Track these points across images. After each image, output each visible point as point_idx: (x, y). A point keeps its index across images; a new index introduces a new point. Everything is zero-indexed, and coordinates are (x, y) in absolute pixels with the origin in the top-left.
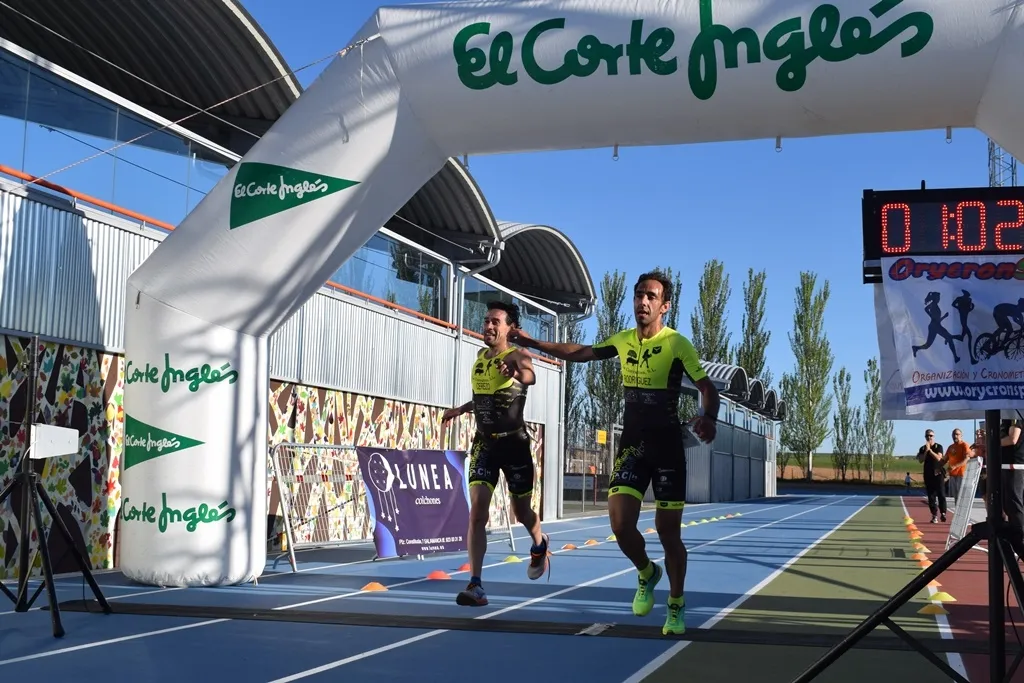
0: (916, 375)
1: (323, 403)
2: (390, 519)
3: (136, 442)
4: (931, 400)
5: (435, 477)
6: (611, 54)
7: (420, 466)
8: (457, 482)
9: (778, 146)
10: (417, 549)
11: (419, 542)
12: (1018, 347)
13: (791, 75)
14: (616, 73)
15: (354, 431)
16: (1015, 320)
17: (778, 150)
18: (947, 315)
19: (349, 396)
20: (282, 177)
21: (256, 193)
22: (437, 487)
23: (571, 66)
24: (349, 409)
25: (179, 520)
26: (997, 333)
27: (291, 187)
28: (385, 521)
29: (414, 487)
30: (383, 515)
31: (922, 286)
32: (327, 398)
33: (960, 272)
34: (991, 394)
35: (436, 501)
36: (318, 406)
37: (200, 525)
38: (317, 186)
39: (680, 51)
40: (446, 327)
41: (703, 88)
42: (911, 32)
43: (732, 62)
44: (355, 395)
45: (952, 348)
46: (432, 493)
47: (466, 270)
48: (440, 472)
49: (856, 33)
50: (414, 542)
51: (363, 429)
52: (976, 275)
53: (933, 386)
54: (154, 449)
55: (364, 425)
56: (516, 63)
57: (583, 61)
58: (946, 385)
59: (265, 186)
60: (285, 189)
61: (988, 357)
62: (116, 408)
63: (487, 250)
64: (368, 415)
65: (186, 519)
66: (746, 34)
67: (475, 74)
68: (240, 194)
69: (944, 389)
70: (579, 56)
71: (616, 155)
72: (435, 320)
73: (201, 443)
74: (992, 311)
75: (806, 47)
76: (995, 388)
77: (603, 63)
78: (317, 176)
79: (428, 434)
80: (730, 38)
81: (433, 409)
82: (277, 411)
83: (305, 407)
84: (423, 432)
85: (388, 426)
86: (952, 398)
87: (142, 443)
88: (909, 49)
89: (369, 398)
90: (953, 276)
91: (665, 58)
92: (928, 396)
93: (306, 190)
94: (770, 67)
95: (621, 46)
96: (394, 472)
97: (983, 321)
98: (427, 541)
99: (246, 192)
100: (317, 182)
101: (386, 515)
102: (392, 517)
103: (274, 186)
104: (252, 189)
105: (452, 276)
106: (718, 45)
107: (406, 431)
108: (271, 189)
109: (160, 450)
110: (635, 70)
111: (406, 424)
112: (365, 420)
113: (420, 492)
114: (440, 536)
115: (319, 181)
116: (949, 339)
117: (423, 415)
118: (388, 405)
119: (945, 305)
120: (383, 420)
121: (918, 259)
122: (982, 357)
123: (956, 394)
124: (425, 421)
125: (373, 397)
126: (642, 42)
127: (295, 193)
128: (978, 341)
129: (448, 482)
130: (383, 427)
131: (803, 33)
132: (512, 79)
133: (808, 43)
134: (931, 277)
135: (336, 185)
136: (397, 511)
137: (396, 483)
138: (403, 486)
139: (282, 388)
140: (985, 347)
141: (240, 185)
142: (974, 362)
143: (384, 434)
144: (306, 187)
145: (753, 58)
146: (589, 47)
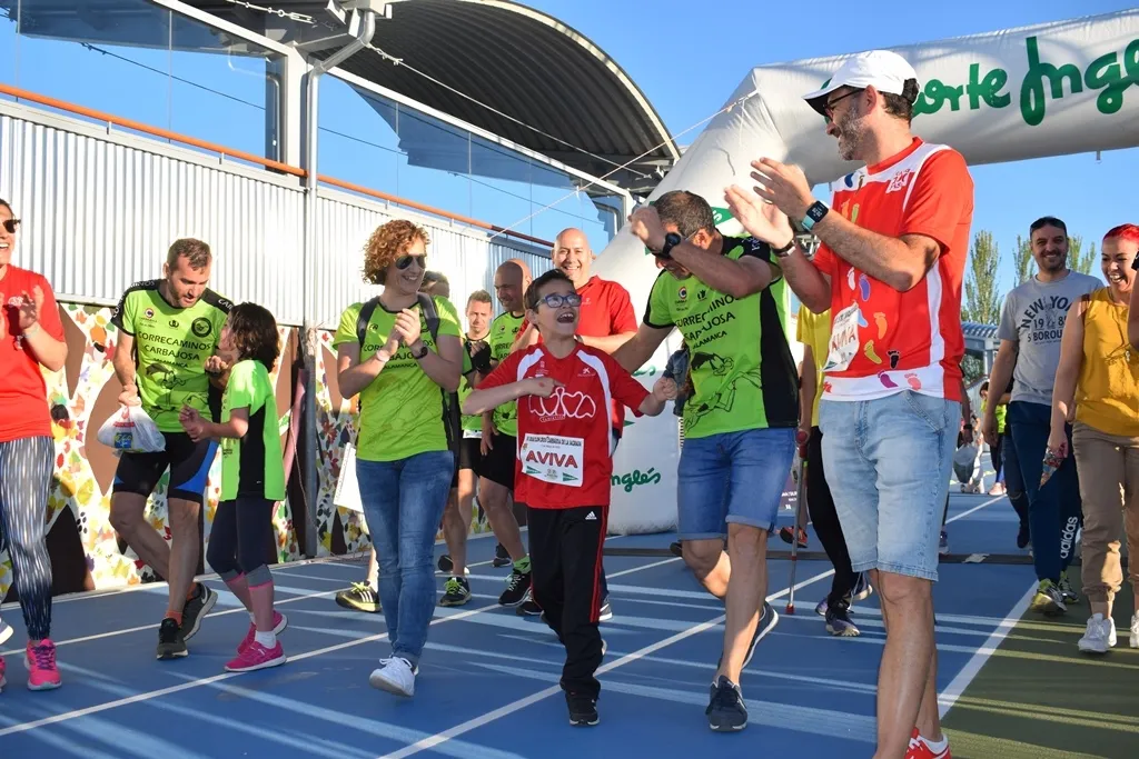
6: (954, 94)
9: (1098, 158)
13: (1109, 101)
14: (958, 109)
23: (919, 107)
25: (619, 483)
37: (635, 486)
38: (712, 217)
39: (1013, 87)
41: (1034, 116)
43: (1057, 93)
57: (930, 101)
65: (624, 482)
66: (1072, 71)
70: (926, 98)
73: (632, 423)
75: (1122, 77)
77: (947, 102)
78: (712, 210)
80: (1056, 74)
91: (999, 94)
94: (1091, 95)
95: (961, 87)
100: (712, 214)
106: (1045, 80)
110: (974, 105)
115: (714, 213)
126: (980, 82)
131: (1119, 65)
133: (1124, 74)
135: (728, 215)
145: (1076, 88)
146: (934, 89)
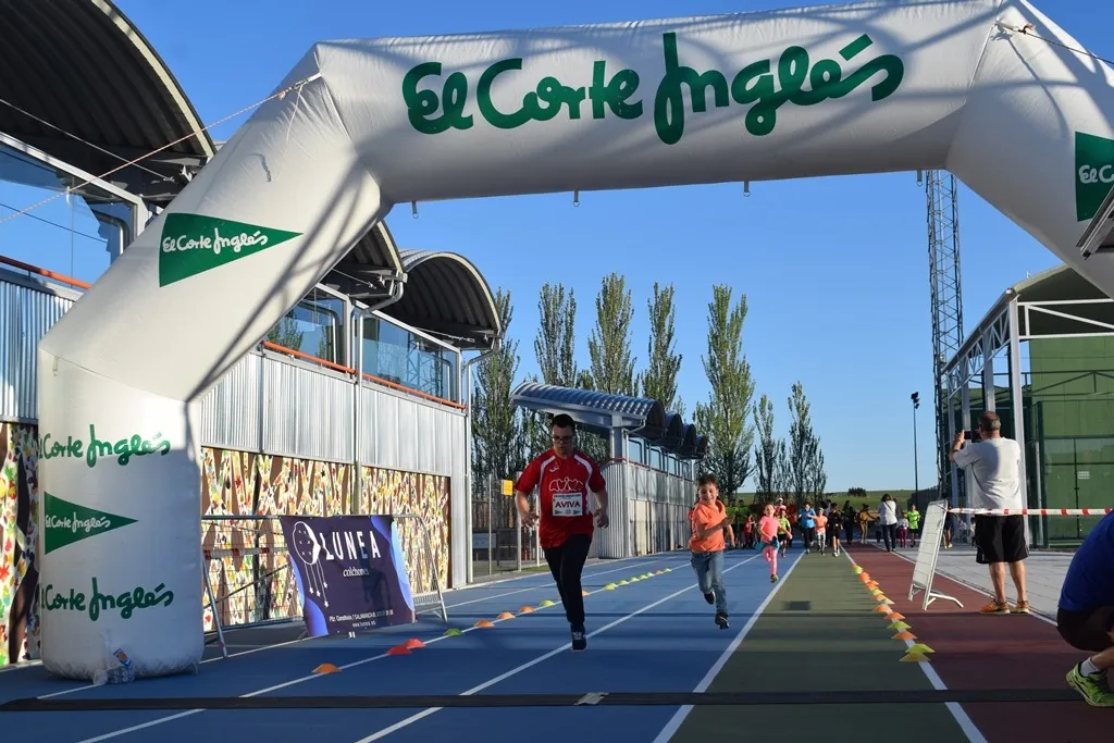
1: (219, 466)
2: (318, 594)
3: (59, 523)
5: (362, 544)
6: (573, 97)
7: (345, 533)
8: (385, 549)
9: (746, 190)
10: (347, 626)
11: (349, 618)
14: (578, 117)
15: (252, 495)
17: (746, 193)
19: (246, 458)
20: (216, 230)
21: (188, 246)
22: (365, 556)
23: (530, 110)
24: (246, 471)
25: (113, 606)
27: (227, 240)
29: (341, 557)
30: (311, 590)
32: (223, 460)
36: (214, 469)
37: (136, 610)
38: (256, 238)
39: (645, 94)
40: (344, 372)
41: (670, 132)
42: (881, 75)
43: (699, 106)
46: (353, 564)
47: (365, 306)
48: (366, 539)
49: (826, 76)
50: (344, 618)
51: (262, 493)
54: (81, 530)
55: (262, 488)
57: (543, 105)
59: (198, 240)
60: (220, 243)
62: (8, 483)
64: (266, 477)
65: (120, 605)
66: (716, 78)
67: (426, 117)
68: (170, 248)
70: (539, 99)
71: (576, 201)
72: (330, 363)
73: (135, 521)
75: (776, 91)
77: (565, 107)
78: (255, 228)
79: (329, 495)
80: (698, 81)
81: (333, 466)
84: (323, 493)
85: (287, 487)
87: (67, 523)
89: (267, 457)
91: (629, 101)
93: (244, 243)
94: (739, 111)
95: (583, 89)
96: (320, 542)
98: (358, 617)
99: (176, 246)
100: (255, 235)
101: (315, 590)
102: (321, 592)
103: (209, 240)
104: (183, 243)
105: (349, 313)
106: (685, 87)
107: (306, 493)
108: (205, 243)
109: (87, 530)
110: (598, 113)
111: (306, 485)
112: (263, 482)
113: (348, 563)
114: (370, 611)
115: (258, 233)
117: (323, 474)
118: (287, 464)
120: (282, 481)
124: (325, 480)
125: (270, 456)
126: (606, 85)
127: (232, 247)
129: (375, 550)
130: (282, 489)
131: (772, 77)
132: (468, 123)
133: (777, 87)
135: (277, 237)
136: (326, 585)
137: (322, 554)
138: (330, 557)
141: (169, 238)
143: (283, 497)
144: (244, 240)
145: (722, 101)
146: (549, 89)
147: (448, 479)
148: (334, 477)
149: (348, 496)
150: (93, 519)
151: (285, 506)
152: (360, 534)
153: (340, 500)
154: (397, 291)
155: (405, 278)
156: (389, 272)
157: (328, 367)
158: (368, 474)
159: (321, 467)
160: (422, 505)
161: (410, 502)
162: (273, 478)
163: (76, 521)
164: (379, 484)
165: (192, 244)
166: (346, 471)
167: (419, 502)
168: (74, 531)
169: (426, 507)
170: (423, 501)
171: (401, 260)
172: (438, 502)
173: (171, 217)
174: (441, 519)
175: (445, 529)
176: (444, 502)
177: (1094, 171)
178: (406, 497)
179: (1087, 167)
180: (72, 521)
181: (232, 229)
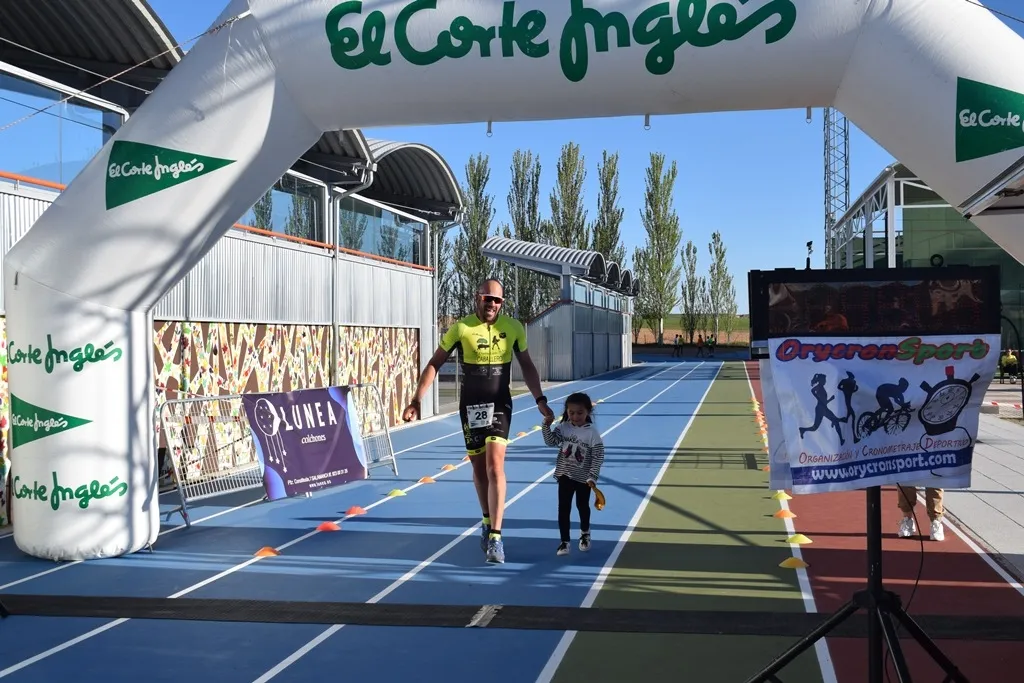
0: (803, 456)
1: (206, 336)
2: (278, 461)
3: (23, 422)
4: (818, 482)
5: (320, 414)
6: (484, 36)
7: (304, 405)
8: (341, 417)
9: (647, 124)
10: (305, 487)
11: (307, 480)
12: (897, 422)
13: (660, 59)
14: (489, 55)
15: (238, 359)
16: (896, 401)
17: (647, 128)
18: (833, 397)
19: (232, 327)
20: (156, 157)
21: (131, 173)
22: (322, 424)
23: (443, 48)
24: (232, 338)
25: (71, 497)
26: (879, 412)
27: (166, 167)
28: (273, 465)
29: (300, 427)
30: (271, 459)
31: (808, 368)
32: (210, 331)
33: (845, 352)
34: (871, 471)
35: (321, 438)
36: (201, 340)
37: (92, 500)
38: (193, 165)
39: (552, 34)
40: (323, 248)
41: (574, 70)
42: (775, 19)
43: (602, 45)
44: (237, 324)
45: (839, 430)
46: (317, 431)
47: (342, 191)
48: (324, 409)
49: (723, 19)
50: (302, 480)
51: (247, 356)
52: (859, 356)
53: (820, 468)
54: (42, 429)
55: (247, 352)
56: (389, 43)
57: (456, 43)
58: (833, 468)
59: (140, 166)
60: (160, 169)
61: (869, 434)
63: (360, 172)
64: (251, 342)
65: (78, 496)
66: (616, 18)
67: (348, 53)
68: (114, 174)
69: (831, 471)
70: (452, 37)
71: (489, 131)
72: (312, 242)
73: (88, 421)
74: (874, 392)
75: (675, 32)
76: (875, 465)
77: (476, 45)
78: (192, 156)
79: (309, 352)
80: (601, 22)
81: (314, 328)
82: (162, 350)
83: (190, 342)
84: (304, 351)
85: (270, 349)
86: (839, 480)
87: (29, 423)
88: (773, 35)
89: (252, 326)
90: (837, 357)
91: (537, 40)
92: (815, 478)
93: (182, 169)
94: (639, 51)
95: (494, 28)
96: (280, 416)
97: (866, 400)
98: (314, 478)
99: (120, 172)
100: (192, 162)
101: (274, 459)
102: (280, 459)
103: (150, 167)
104: (127, 169)
105: (327, 197)
106: (589, 29)
107: (288, 353)
108: (146, 169)
109: (47, 430)
110: (507, 52)
111: (288, 346)
112: (248, 347)
113: (306, 431)
114: (327, 471)
115: (195, 160)
116: (835, 421)
117: (304, 335)
118: (270, 329)
119: (831, 388)
120: (265, 344)
121: (804, 340)
122: (863, 434)
123: (843, 476)
124: (307, 340)
125: (254, 324)
126: (515, 25)
127: (171, 173)
128: (860, 419)
129: (332, 418)
130: (266, 351)
131: (671, 19)
132: (385, 60)
133: (676, 29)
134: (817, 359)
135: (212, 164)
136: (285, 453)
137: (282, 425)
138: (289, 428)
139: (166, 327)
140: (867, 424)
141: (114, 165)
142: (856, 440)
143: (267, 358)
144: (182, 167)
145: (623, 42)
146: (462, 28)
147: (418, 330)
148: (314, 337)
149: (327, 351)
150: (52, 419)
151: (268, 365)
152: (318, 405)
153: (320, 355)
154: (368, 179)
155: (375, 167)
156: (359, 164)
157: (309, 244)
158: (345, 331)
159: (300, 330)
160: (394, 353)
161: (383, 352)
162: (257, 343)
163: (37, 421)
164: (356, 339)
165: (135, 170)
166: (325, 331)
167: (391, 351)
168: (36, 430)
169: (398, 355)
170: (395, 350)
171: (370, 153)
172: (407, 350)
173: (118, 144)
174: (411, 363)
175: (415, 371)
176: (414, 348)
177: (974, 115)
178: (380, 348)
179: (968, 111)
180: (34, 421)
181: (171, 157)
